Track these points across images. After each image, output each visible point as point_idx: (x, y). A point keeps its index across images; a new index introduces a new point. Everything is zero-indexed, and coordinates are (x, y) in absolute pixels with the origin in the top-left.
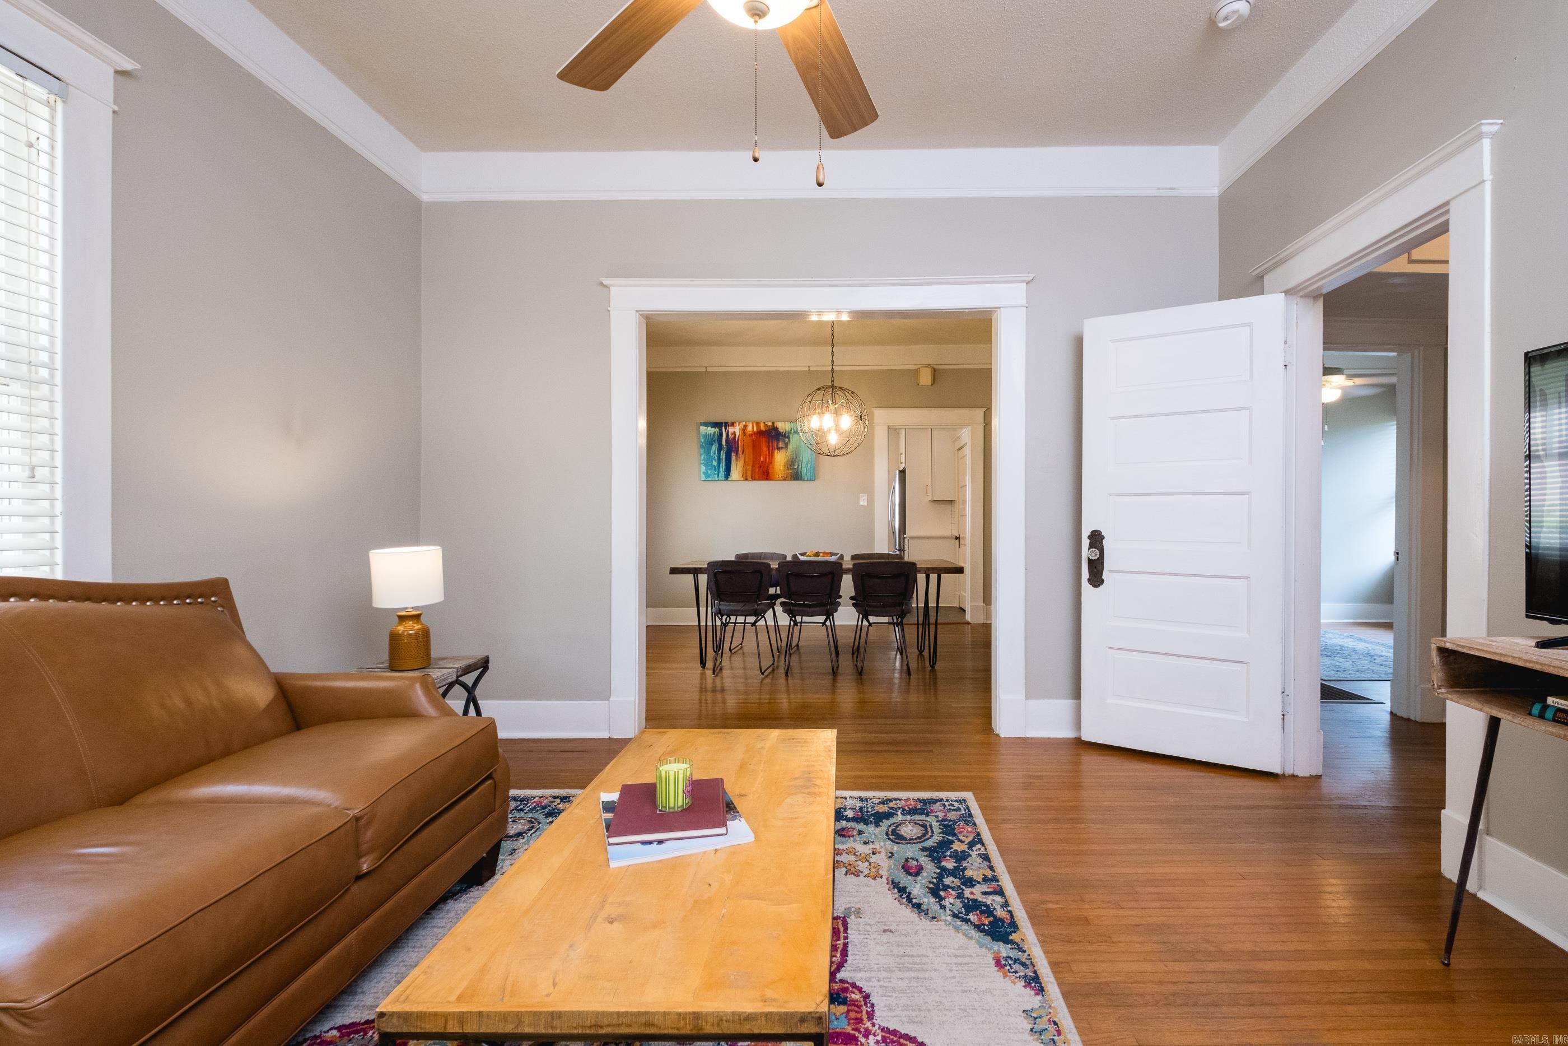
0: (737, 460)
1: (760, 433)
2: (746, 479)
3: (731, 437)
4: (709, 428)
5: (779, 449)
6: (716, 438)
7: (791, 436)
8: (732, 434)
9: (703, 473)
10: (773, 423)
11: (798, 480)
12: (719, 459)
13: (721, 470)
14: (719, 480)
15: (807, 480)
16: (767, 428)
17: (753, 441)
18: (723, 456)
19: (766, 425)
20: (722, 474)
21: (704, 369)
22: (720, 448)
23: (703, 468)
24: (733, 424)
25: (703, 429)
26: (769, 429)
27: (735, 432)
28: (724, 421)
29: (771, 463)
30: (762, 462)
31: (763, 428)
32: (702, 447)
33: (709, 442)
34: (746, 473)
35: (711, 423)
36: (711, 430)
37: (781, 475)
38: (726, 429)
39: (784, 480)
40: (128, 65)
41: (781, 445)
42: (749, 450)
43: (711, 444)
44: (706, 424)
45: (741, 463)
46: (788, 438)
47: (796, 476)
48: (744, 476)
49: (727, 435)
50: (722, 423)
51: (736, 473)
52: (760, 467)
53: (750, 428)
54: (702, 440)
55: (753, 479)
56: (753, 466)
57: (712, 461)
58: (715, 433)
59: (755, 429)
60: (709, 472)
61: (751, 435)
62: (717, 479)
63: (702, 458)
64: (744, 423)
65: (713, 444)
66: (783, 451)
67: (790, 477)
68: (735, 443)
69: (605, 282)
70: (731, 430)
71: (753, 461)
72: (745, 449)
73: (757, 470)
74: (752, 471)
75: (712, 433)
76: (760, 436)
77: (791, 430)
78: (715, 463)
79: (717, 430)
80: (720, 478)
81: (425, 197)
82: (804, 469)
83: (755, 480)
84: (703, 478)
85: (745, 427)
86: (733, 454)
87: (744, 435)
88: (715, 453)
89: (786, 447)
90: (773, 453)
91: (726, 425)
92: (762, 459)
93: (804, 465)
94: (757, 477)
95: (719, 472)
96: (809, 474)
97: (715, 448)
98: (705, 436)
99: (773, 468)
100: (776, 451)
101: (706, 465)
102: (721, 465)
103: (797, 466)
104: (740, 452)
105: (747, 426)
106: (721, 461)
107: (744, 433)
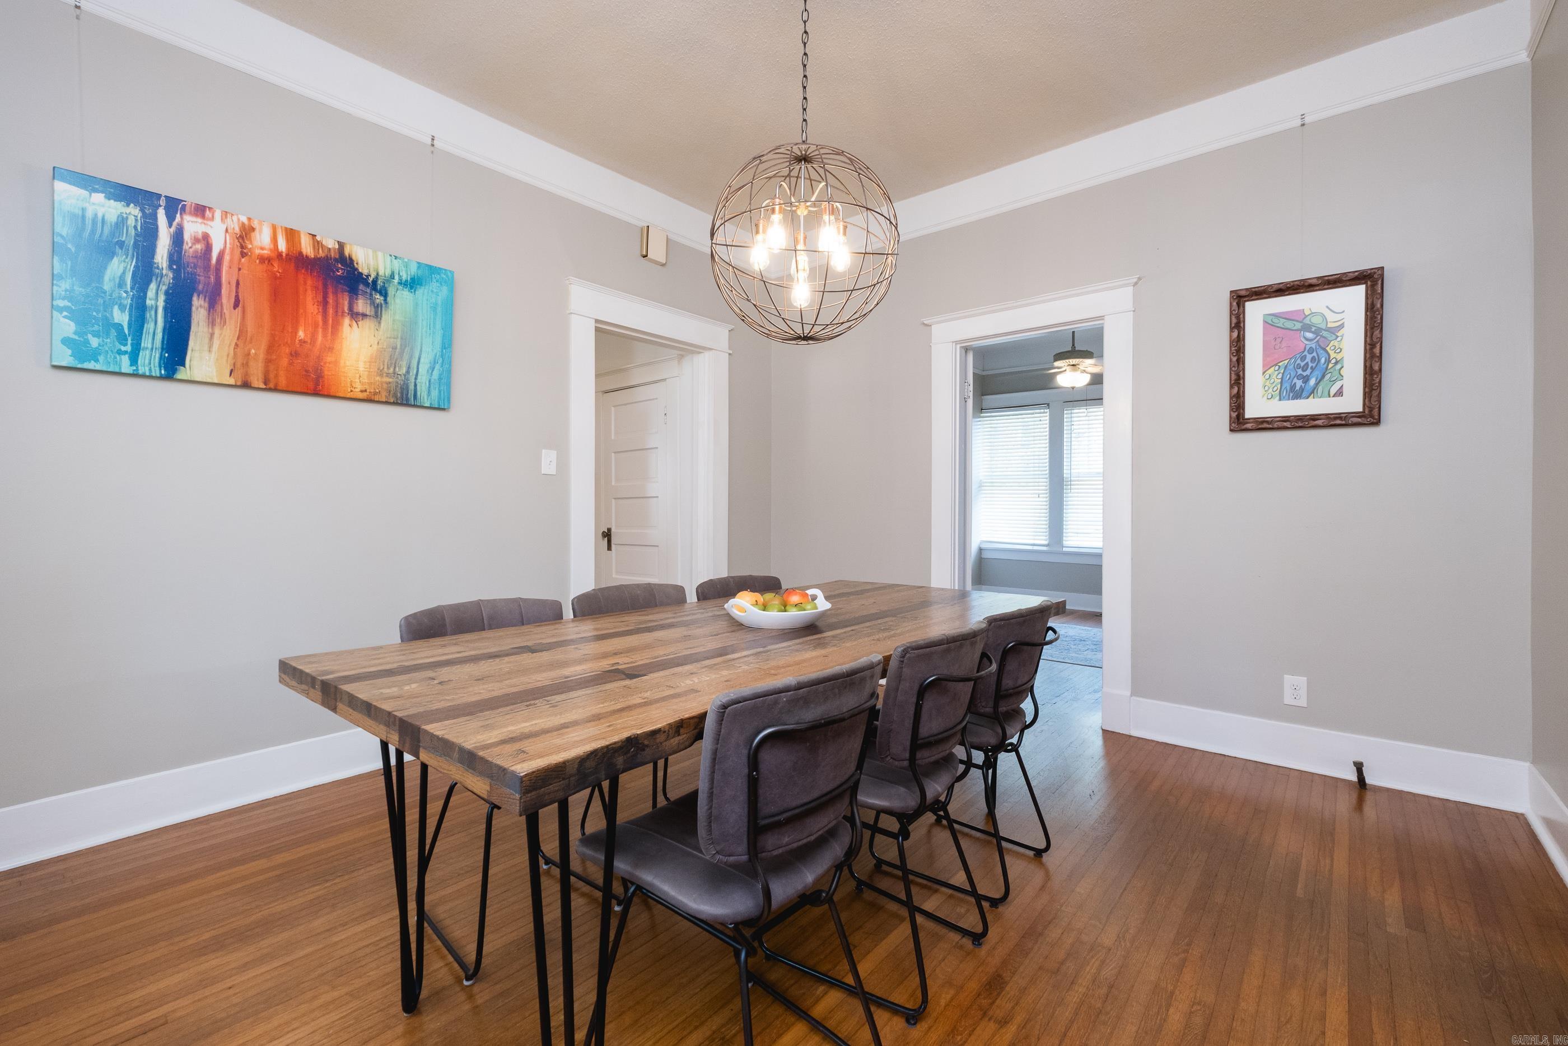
0: (212, 323)
1: (298, 261)
2: (246, 385)
3: (190, 247)
4: (99, 196)
5: (356, 316)
6: (127, 237)
7: (391, 291)
8: (195, 239)
9: (70, 342)
10: (341, 245)
11: (407, 405)
12: (140, 311)
13: (146, 342)
14: (135, 375)
15: (431, 410)
16: (321, 254)
17: (274, 277)
18: (158, 298)
19: (317, 244)
20: (150, 358)
22: (145, 273)
23: (67, 327)
24: (199, 211)
25: (70, 192)
26: (327, 258)
27: (206, 237)
28: (164, 192)
29: (330, 348)
30: (303, 342)
31: (307, 248)
32: (64, 250)
33: (96, 239)
34: (246, 365)
35: (106, 184)
36: (105, 207)
37: (359, 387)
38: (171, 219)
39: (368, 402)
41: (362, 305)
42: (256, 301)
43: (108, 249)
44: (88, 182)
45: (227, 334)
46: (384, 293)
47: (403, 396)
48: (239, 373)
49: (178, 238)
50: (159, 196)
51: (205, 363)
52: (292, 358)
53: (259, 240)
54: (66, 227)
55: (269, 387)
56: (271, 348)
57: (108, 306)
58: (122, 220)
59: (280, 246)
60: (94, 342)
61: (263, 259)
62: (126, 367)
63: (63, 286)
64: (244, 219)
65: (113, 254)
66: (367, 325)
67: (384, 394)
68: (207, 267)
70: (192, 227)
71: (273, 336)
72: (245, 295)
73: (281, 365)
74: (268, 361)
75: (111, 217)
76: (297, 268)
77: (392, 276)
78: (121, 318)
79: (134, 211)
80: (141, 370)
82: (423, 381)
83: (276, 389)
84: (63, 356)
85: (245, 230)
86: (198, 304)
87: (243, 255)
88: (121, 284)
89: (377, 316)
90: (336, 326)
91: (174, 206)
92: (301, 334)
93: (423, 369)
94: (279, 381)
95: (134, 349)
96: (435, 393)
97: (117, 267)
98: (78, 218)
99: (336, 363)
100: (347, 321)
101: (80, 320)
102: (149, 326)
103: (404, 370)
104: (224, 300)
105: (253, 229)
106: (149, 315)
107: (242, 247)
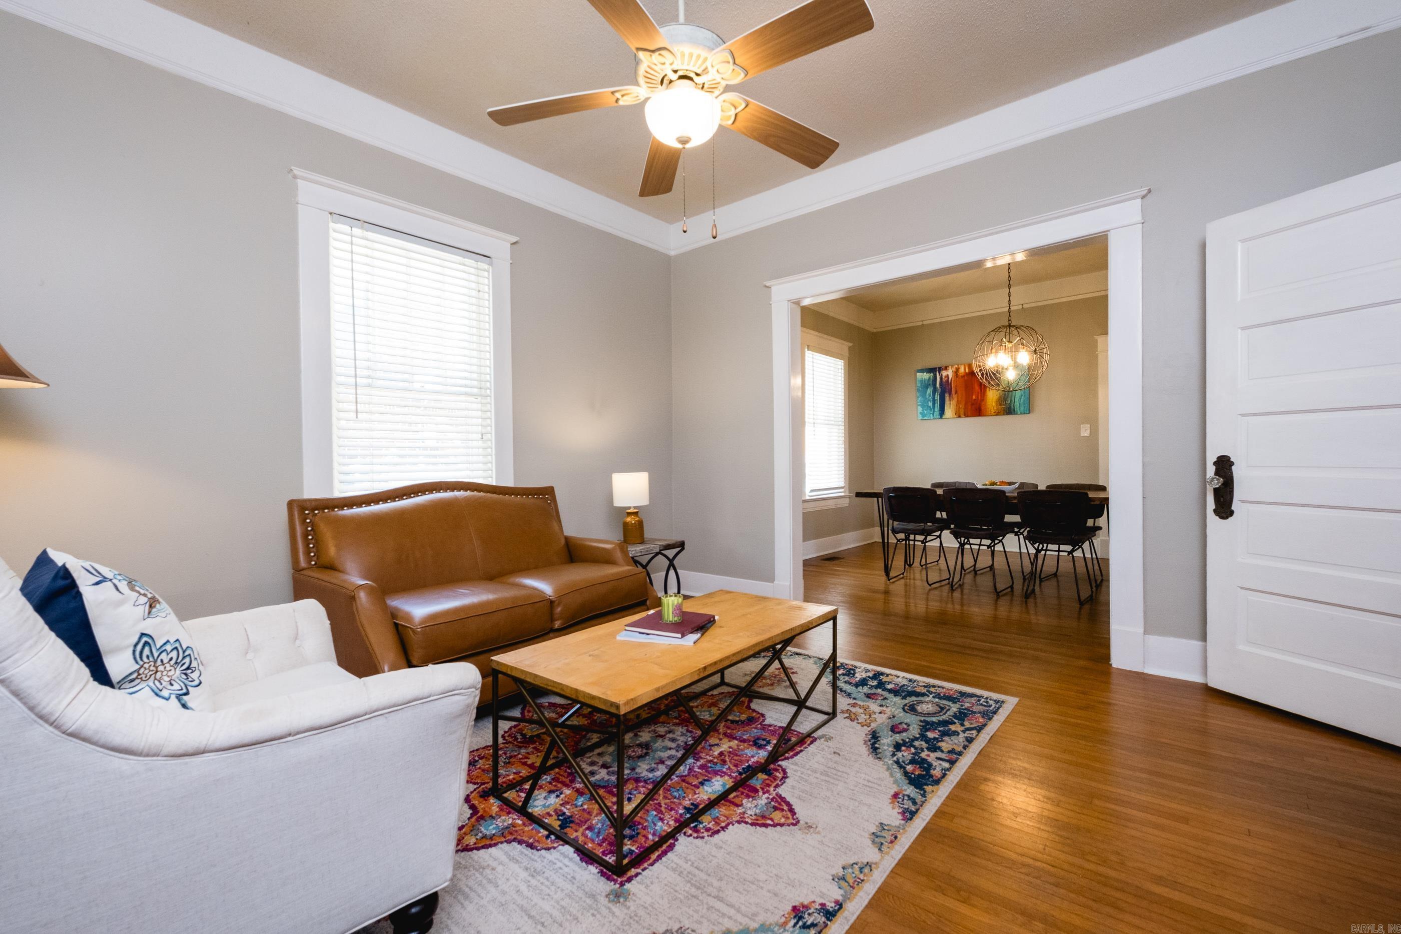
0: (950, 400)
1: (971, 374)
2: (959, 417)
3: (944, 379)
4: (925, 374)
6: (931, 383)
8: (945, 377)
9: (921, 413)
11: (1011, 414)
12: (934, 400)
13: (936, 410)
14: (934, 419)
15: (1021, 414)
17: (965, 382)
18: (937, 397)
20: (937, 413)
21: (920, 323)
22: (935, 390)
23: (920, 409)
24: (946, 368)
25: (919, 375)
27: (948, 375)
28: (938, 367)
29: (983, 400)
30: (975, 400)
31: (974, 369)
32: (918, 390)
33: (925, 385)
34: (959, 411)
35: (926, 369)
36: (926, 376)
37: (993, 411)
38: (939, 373)
39: (997, 415)
40: (515, 239)
42: (961, 390)
43: (927, 387)
44: (922, 371)
45: (954, 402)
47: (1009, 410)
48: (957, 414)
49: (941, 378)
50: (936, 368)
51: (949, 411)
52: (973, 404)
53: (962, 370)
54: (919, 385)
55: (966, 415)
56: (966, 404)
57: (928, 402)
58: (929, 378)
59: (967, 370)
60: (925, 412)
61: (963, 377)
62: (932, 418)
63: (919, 400)
64: (956, 366)
67: (1002, 412)
68: (948, 385)
69: (767, 285)
70: (944, 373)
71: (966, 400)
72: (958, 389)
73: (970, 407)
74: (965, 409)
75: (928, 378)
76: (972, 376)
78: (930, 404)
79: (932, 374)
80: (935, 417)
81: (672, 253)
82: (1017, 404)
83: (968, 416)
84: (920, 417)
85: (958, 369)
86: (947, 395)
87: (957, 377)
88: (930, 395)
91: (940, 369)
92: (974, 397)
93: (1017, 400)
94: (969, 413)
95: (934, 411)
96: (1022, 408)
97: (930, 391)
98: (921, 381)
99: (985, 404)
100: (986, 390)
101: (923, 406)
102: (936, 405)
103: (1009, 401)
104: (953, 392)
105: (959, 368)
106: (936, 402)
107: (957, 375)
